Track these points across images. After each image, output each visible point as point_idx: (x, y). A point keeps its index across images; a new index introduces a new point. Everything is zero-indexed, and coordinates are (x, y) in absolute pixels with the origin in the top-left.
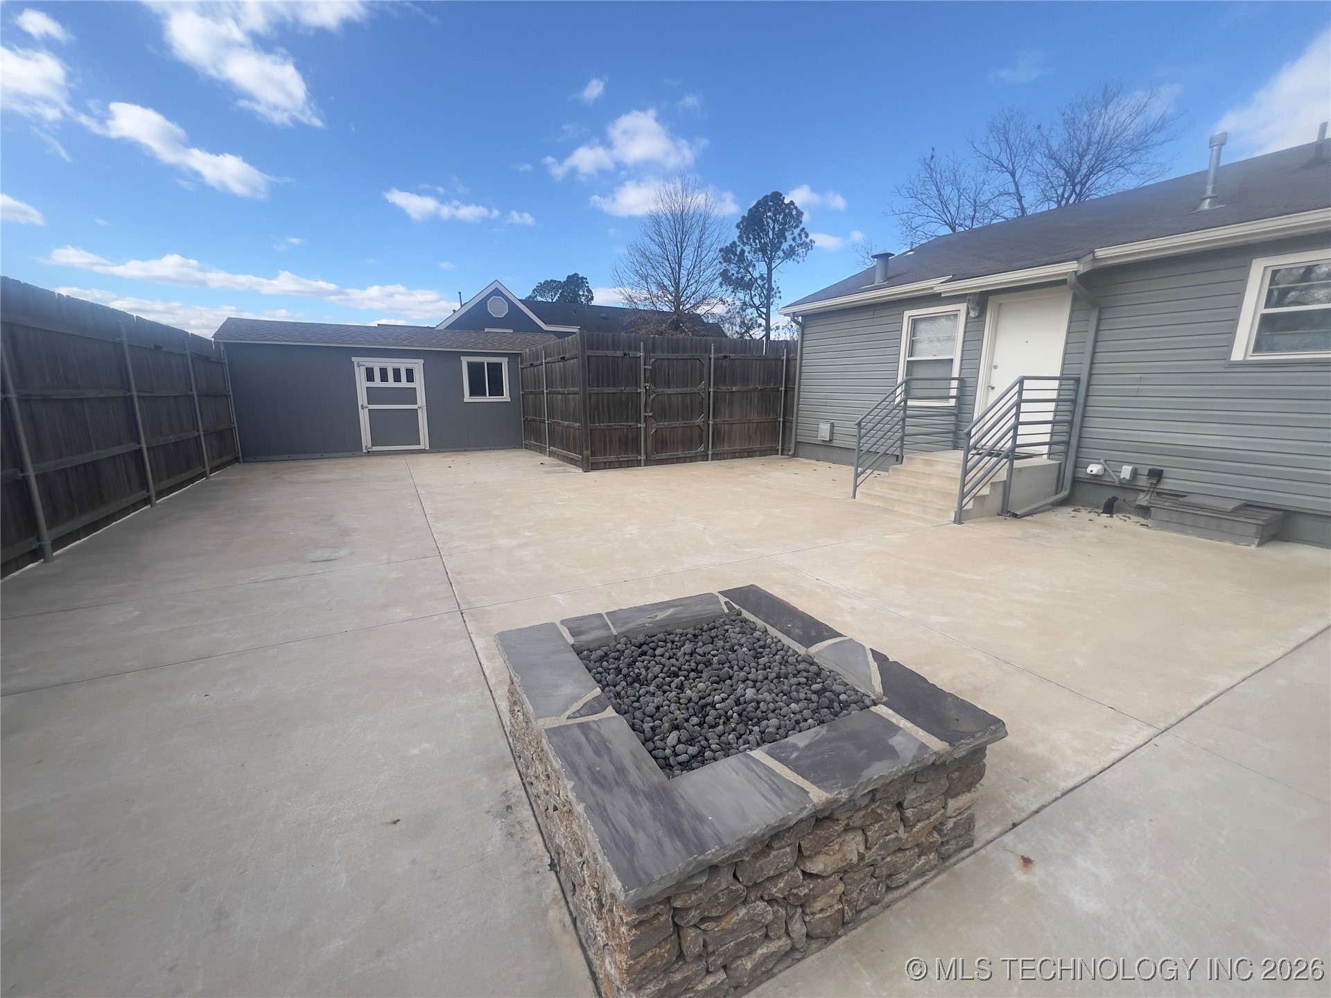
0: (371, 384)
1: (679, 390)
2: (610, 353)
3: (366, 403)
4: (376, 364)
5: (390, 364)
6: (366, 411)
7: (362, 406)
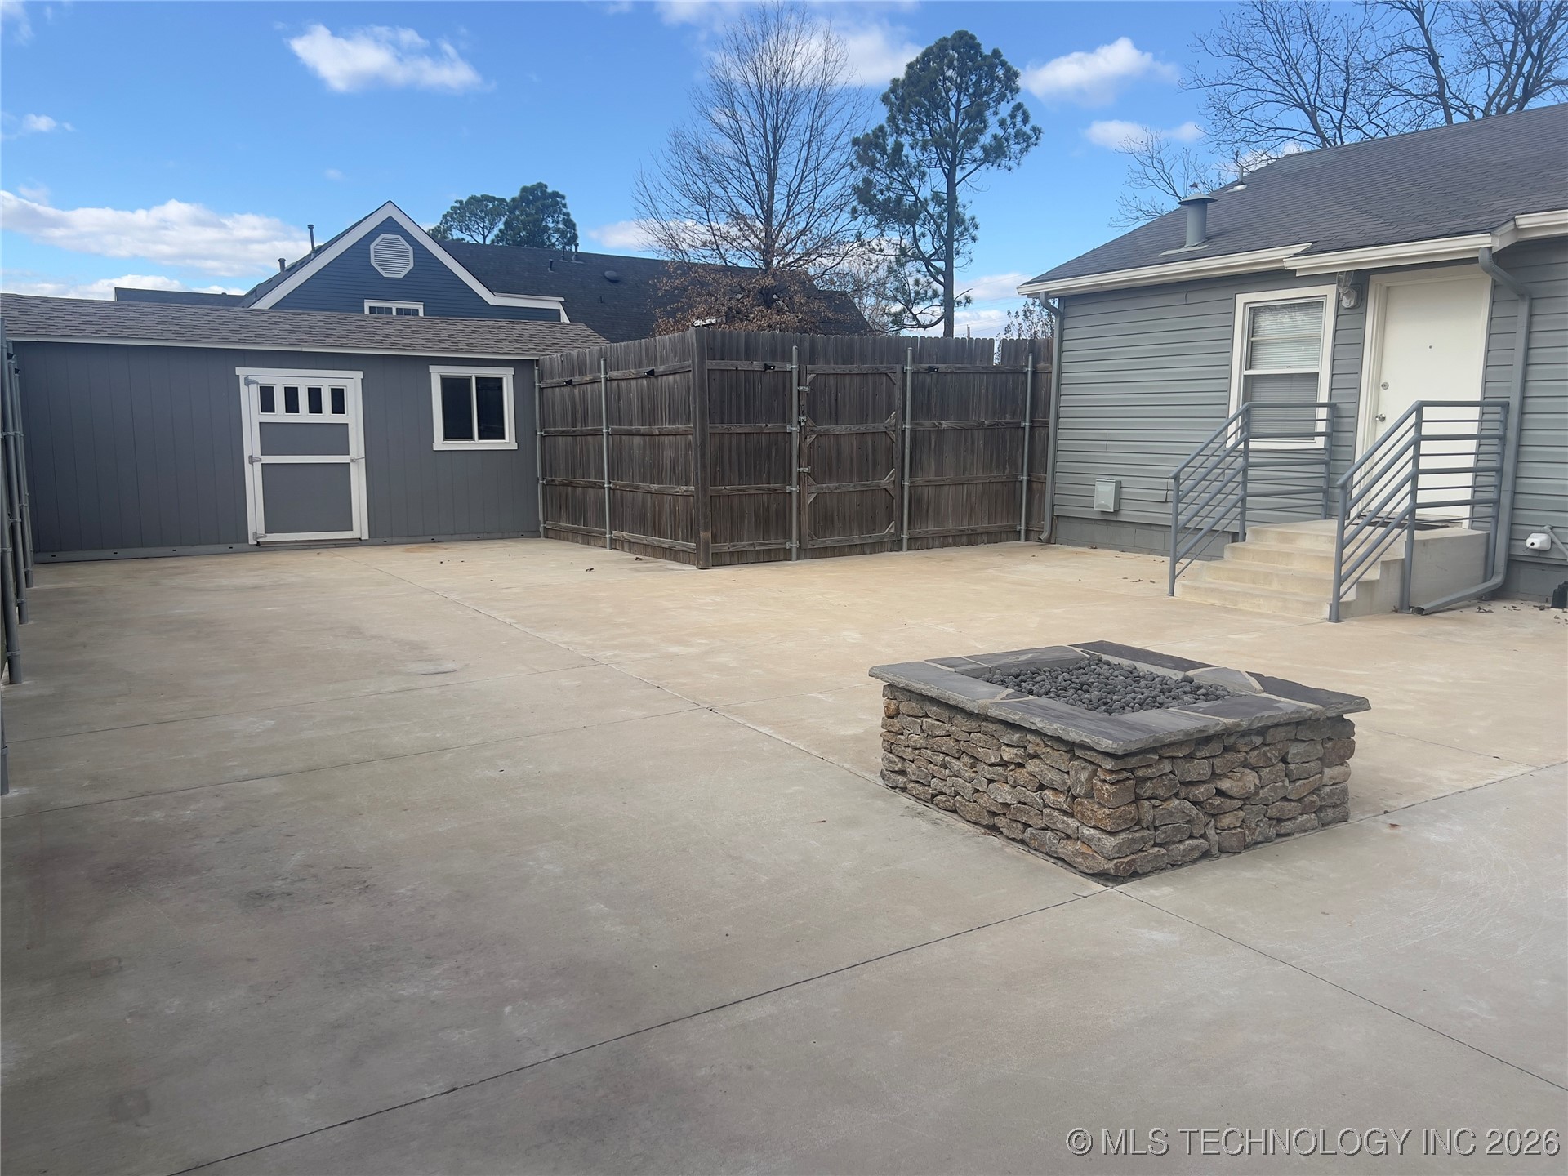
0: (268, 418)
1: (854, 428)
2: (743, 365)
3: (257, 453)
4: (279, 379)
5: (303, 379)
6: (258, 467)
7: (251, 457)
